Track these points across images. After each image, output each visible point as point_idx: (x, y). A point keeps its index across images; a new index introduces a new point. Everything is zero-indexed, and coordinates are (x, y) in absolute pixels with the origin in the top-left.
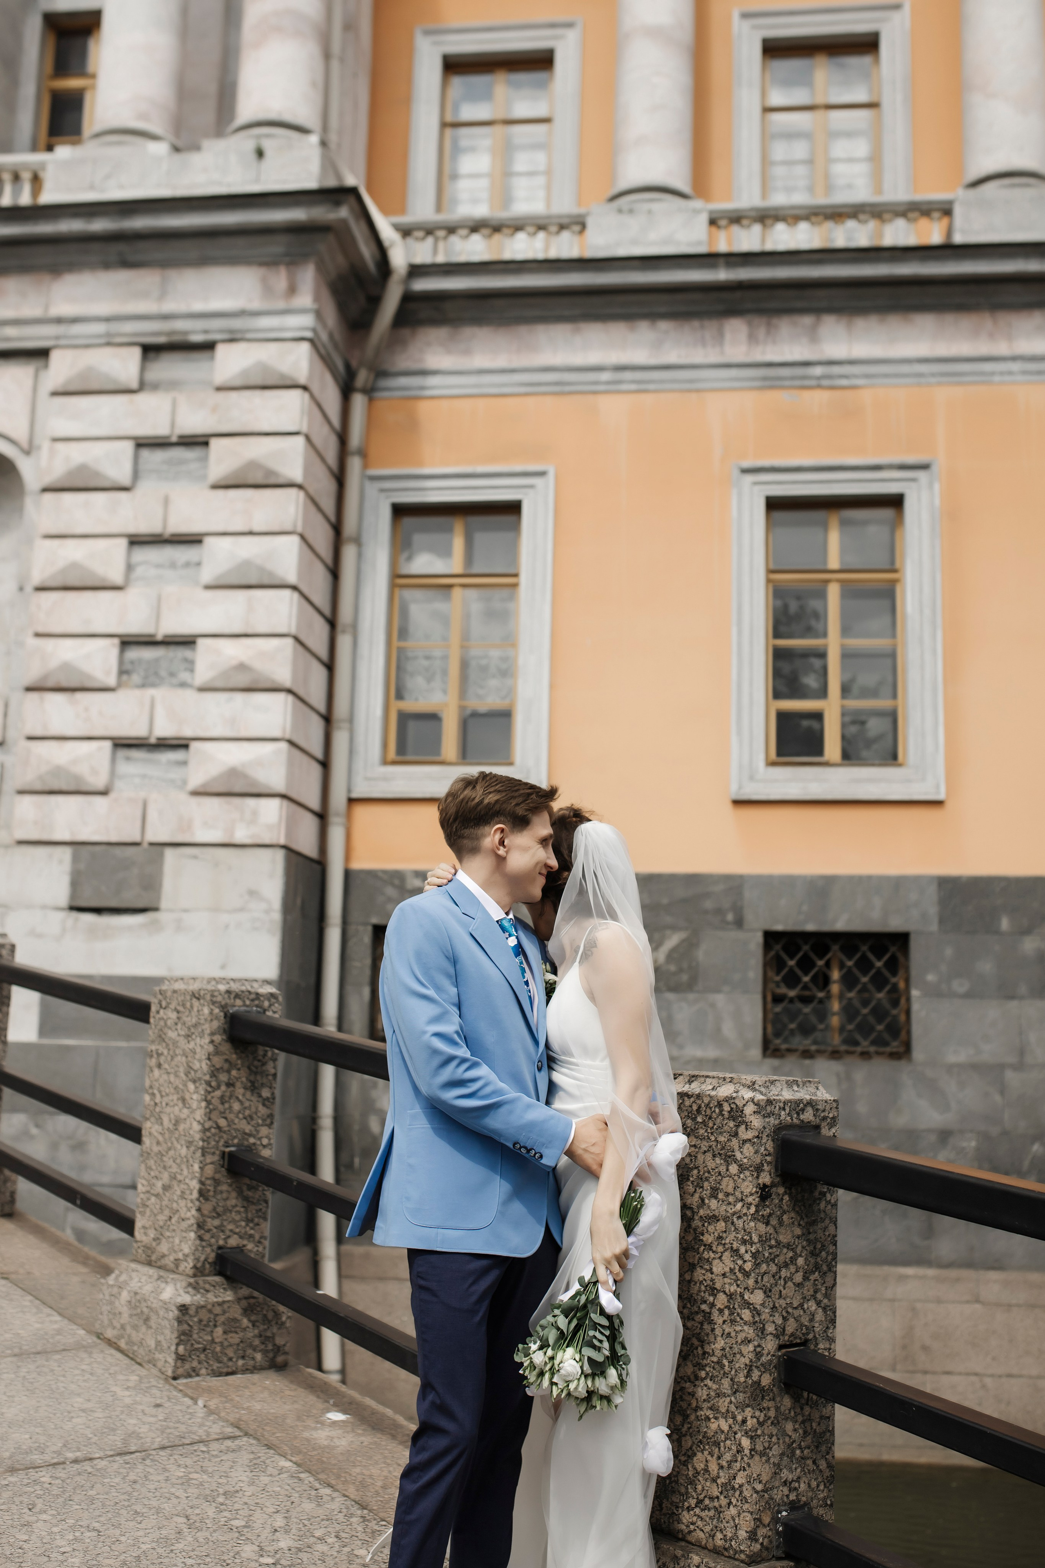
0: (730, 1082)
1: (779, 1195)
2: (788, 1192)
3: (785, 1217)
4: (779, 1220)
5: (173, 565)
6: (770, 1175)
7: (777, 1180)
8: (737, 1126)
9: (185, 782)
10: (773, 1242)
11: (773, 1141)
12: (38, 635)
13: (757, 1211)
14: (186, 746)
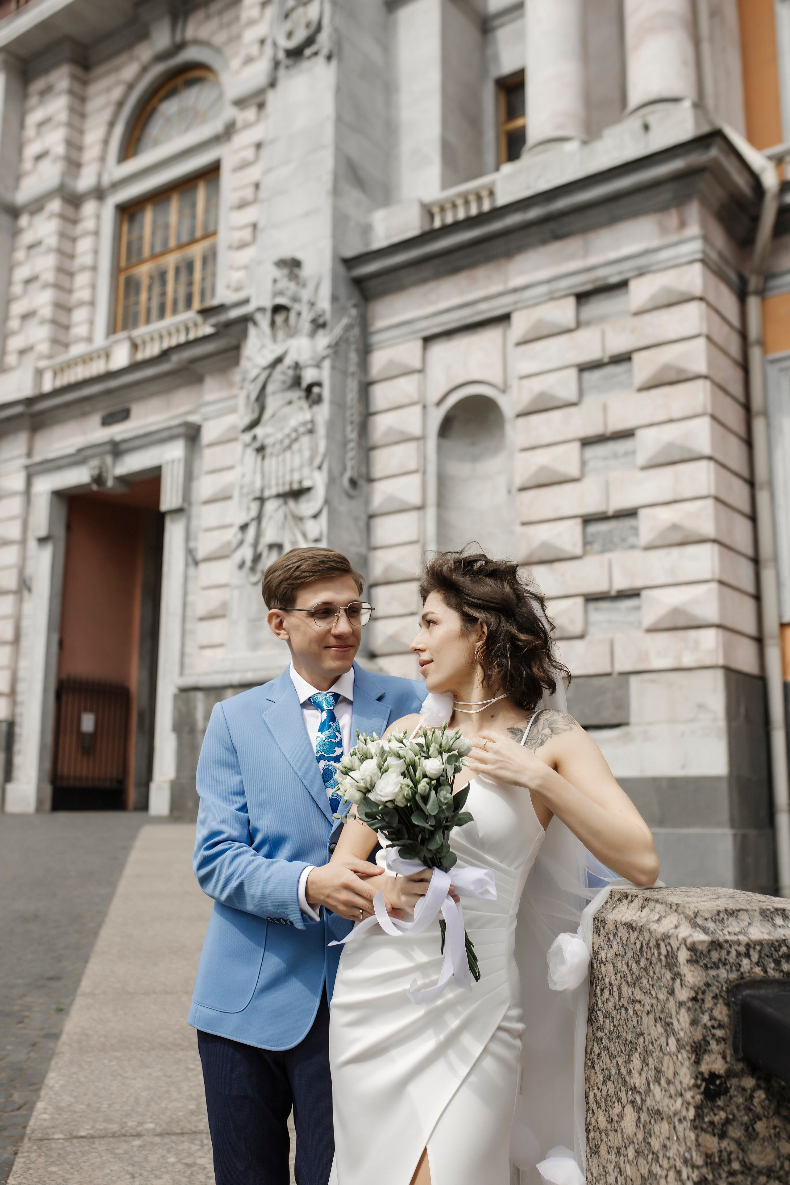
0: (676, 911)
1: (744, 1089)
2: (763, 1085)
3: (759, 1126)
4: (747, 1130)
5: (616, 456)
6: (724, 1058)
7: (739, 1066)
8: (673, 979)
9: (641, 623)
10: (736, 1166)
11: (728, 1004)
12: (524, 524)
13: (699, 1115)
14: (639, 595)
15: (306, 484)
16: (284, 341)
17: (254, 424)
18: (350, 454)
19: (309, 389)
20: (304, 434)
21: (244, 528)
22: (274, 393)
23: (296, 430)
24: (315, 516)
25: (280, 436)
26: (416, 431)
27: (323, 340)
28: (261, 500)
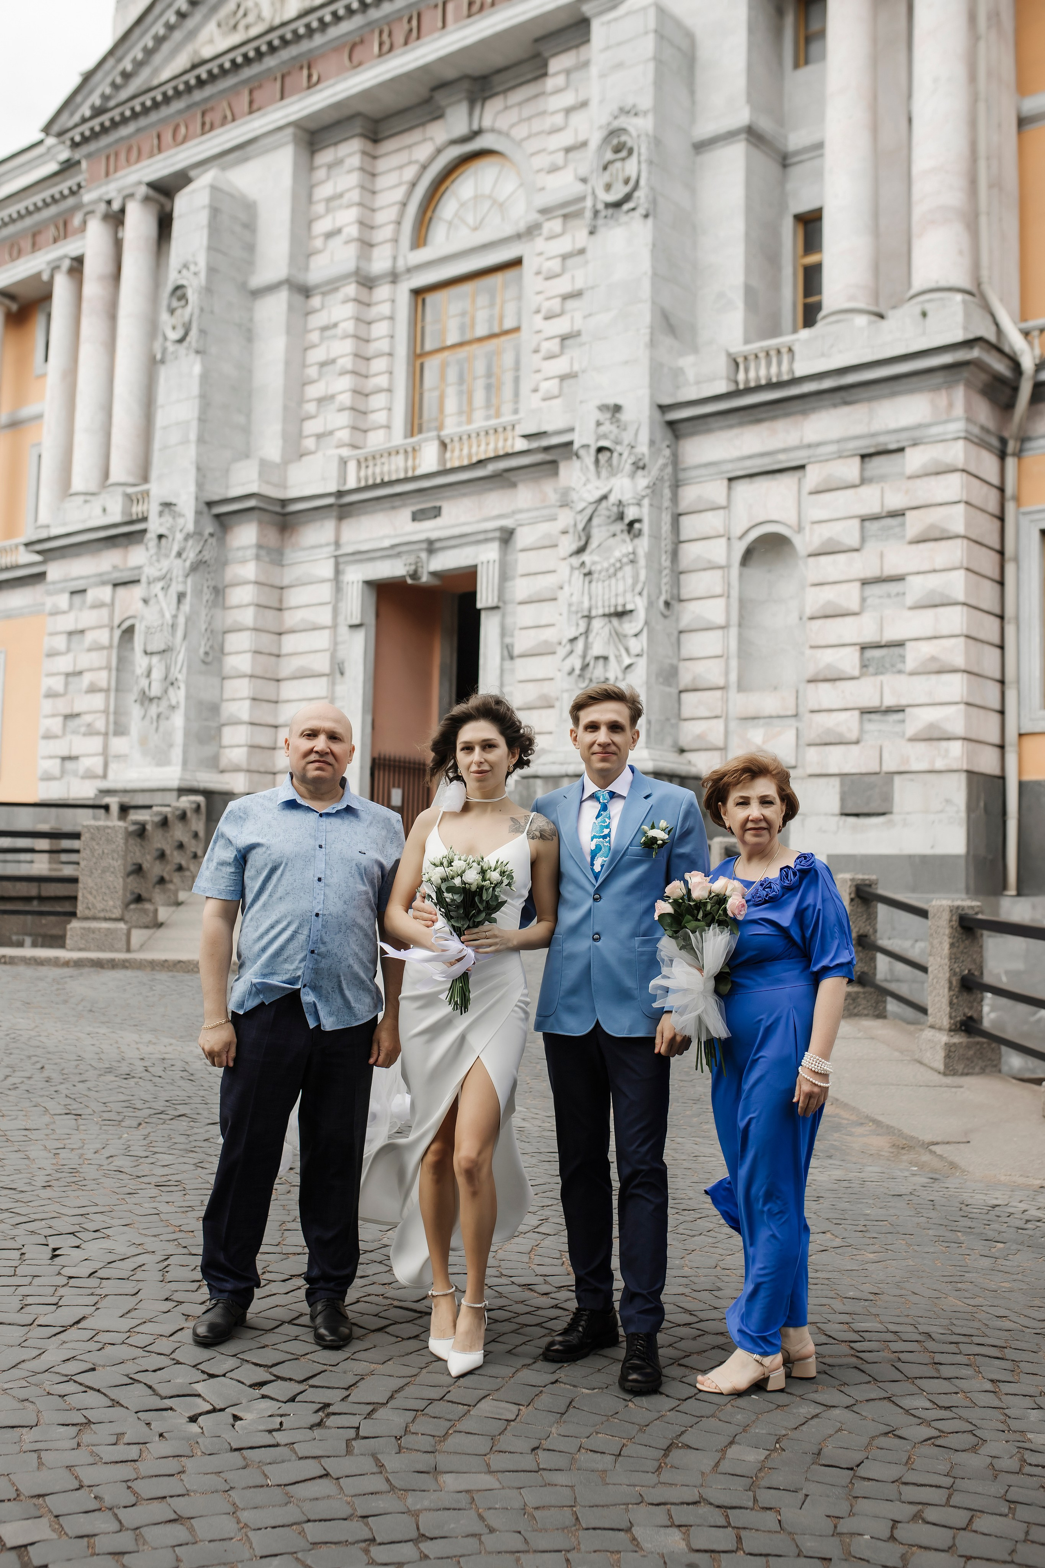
5: (889, 596)
9: (904, 734)
12: (812, 647)
14: (903, 711)
15: (629, 607)
16: (608, 478)
17: (581, 550)
18: (664, 580)
19: (631, 524)
20: (627, 564)
21: (573, 640)
22: (599, 526)
23: (620, 561)
24: (636, 635)
25: (606, 565)
26: (722, 560)
27: (643, 481)
28: (589, 618)
